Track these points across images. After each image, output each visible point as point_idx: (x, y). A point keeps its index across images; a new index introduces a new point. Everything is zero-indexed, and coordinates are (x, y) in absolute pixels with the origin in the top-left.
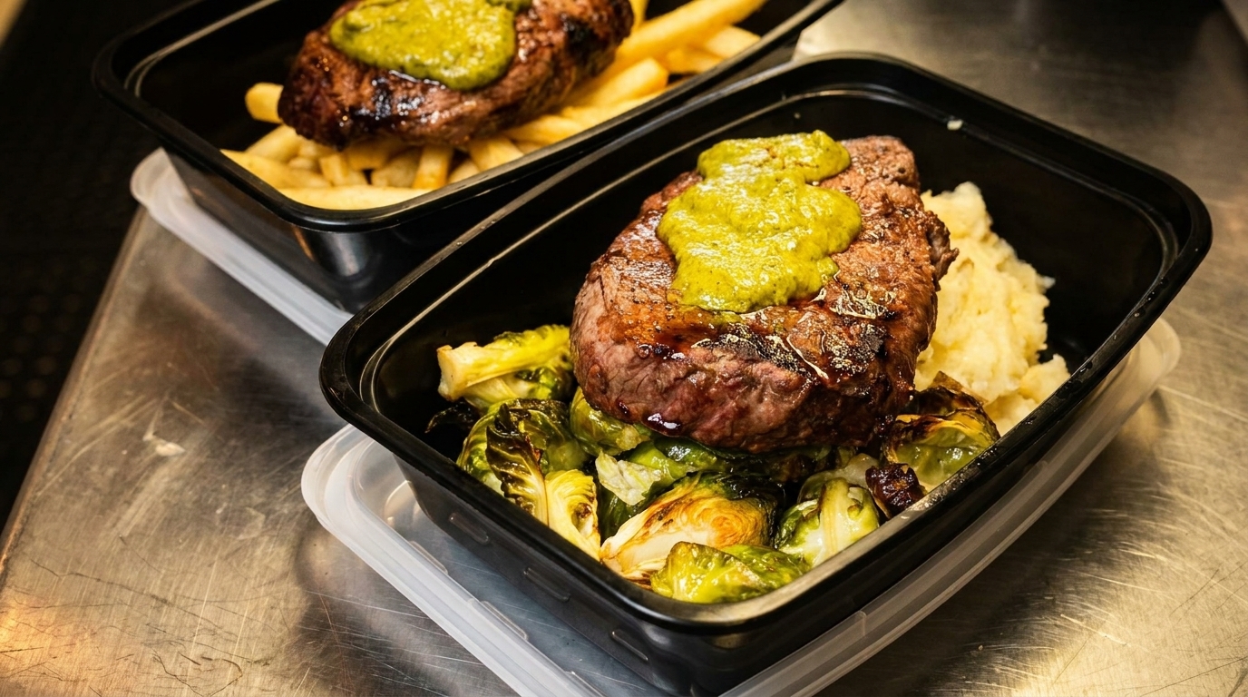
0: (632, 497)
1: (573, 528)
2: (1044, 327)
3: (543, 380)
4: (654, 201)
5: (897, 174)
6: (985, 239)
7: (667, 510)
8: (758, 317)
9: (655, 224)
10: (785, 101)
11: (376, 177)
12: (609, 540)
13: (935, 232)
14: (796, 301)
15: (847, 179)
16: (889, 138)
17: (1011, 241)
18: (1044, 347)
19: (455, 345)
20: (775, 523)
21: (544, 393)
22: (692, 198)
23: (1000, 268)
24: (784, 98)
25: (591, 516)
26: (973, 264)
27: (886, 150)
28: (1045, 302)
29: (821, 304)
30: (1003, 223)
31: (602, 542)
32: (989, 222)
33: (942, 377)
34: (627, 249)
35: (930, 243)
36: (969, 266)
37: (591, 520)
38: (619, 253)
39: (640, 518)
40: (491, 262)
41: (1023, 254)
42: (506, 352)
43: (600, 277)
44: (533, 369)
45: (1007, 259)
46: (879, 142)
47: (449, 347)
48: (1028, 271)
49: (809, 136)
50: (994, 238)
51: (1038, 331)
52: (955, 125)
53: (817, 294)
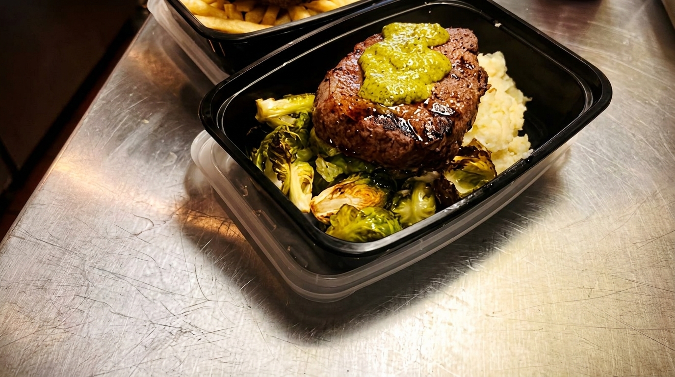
0: (330, 179)
1: (300, 190)
2: (523, 120)
3: (302, 117)
4: (360, 46)
5: (469, 47)
6: (502, 77)
7: (343, 187)
8: (396, 109)
9: (358, 57)
10: (426, 4)
11: (248, 16)
12: (316, 198)
13: (482, 76)
14: (415, 103)
15: (446, 47)
16: (467, 29)
17: (514, 80)
18: (521, 129)
19: (265, 99)
20: (389, 199)
21: (300, 124)
22: (377, 48)
23: (507, 92)
24: (426, 3)
25: (309, 185)
26: (496, 90)
27: (466, 36)
28: (525, 109)
29: (425, 106)
30: (512, 71)
31: (313, 197)
32: (506, 69)
33: (474, 140)
34: (344, 68)
35: (479, 82)
36: (495, 91)
37: (310, 187)
38: (340, 69)
39: (332, 189)
40: (285, 64)
41: (518, 86)
42: (287, 104)
43: (329, 80)
44: (298, 112)
45: (511, 87)
46: (463, 31)
47: (261, 100)
48: (520, 94)
49: (433, 25)
50: (507, 77)
51: (520, 122)
52: (498, 25)
53: (425, 100)
